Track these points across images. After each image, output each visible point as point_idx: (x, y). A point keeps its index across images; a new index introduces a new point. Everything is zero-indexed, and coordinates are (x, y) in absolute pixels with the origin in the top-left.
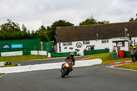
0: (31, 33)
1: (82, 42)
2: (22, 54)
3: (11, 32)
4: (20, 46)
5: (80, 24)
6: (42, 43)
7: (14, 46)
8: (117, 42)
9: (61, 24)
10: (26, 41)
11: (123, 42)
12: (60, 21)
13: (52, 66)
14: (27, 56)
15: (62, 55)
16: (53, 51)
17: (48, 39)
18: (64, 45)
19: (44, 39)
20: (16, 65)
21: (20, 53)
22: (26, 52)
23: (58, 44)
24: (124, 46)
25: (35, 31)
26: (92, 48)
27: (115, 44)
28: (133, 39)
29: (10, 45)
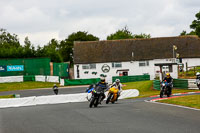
0: (36, 49)
1: (110, 64)
2: (22, 80)
3: (6, 47)
4: (20, 68)
5: (108, 38)
6: (51, 64)
7: (10, 68)
8: (161, 65)
9: (80, 37)
10: (28, 61)
11: (170, 65)
12: (79, 33)
13: (66, 99)
14: (30, 83)
15: (81, 82)
16: (67, 77)
17: (61, 59)
18: (84, 68)
19: (55, 59)
20: (14, 96)
21: (20, 79)
22: (29, 78)
23: (75, 66)
24: (171, 70)
25: (42, 46)
26: (125, 73)
27: (158, 68)
28: (184, 61)
29: (5, 67)
